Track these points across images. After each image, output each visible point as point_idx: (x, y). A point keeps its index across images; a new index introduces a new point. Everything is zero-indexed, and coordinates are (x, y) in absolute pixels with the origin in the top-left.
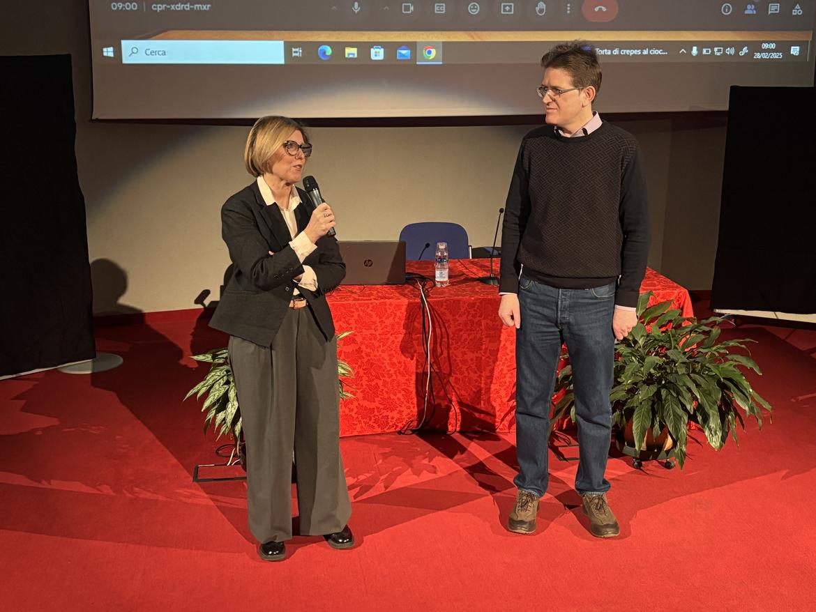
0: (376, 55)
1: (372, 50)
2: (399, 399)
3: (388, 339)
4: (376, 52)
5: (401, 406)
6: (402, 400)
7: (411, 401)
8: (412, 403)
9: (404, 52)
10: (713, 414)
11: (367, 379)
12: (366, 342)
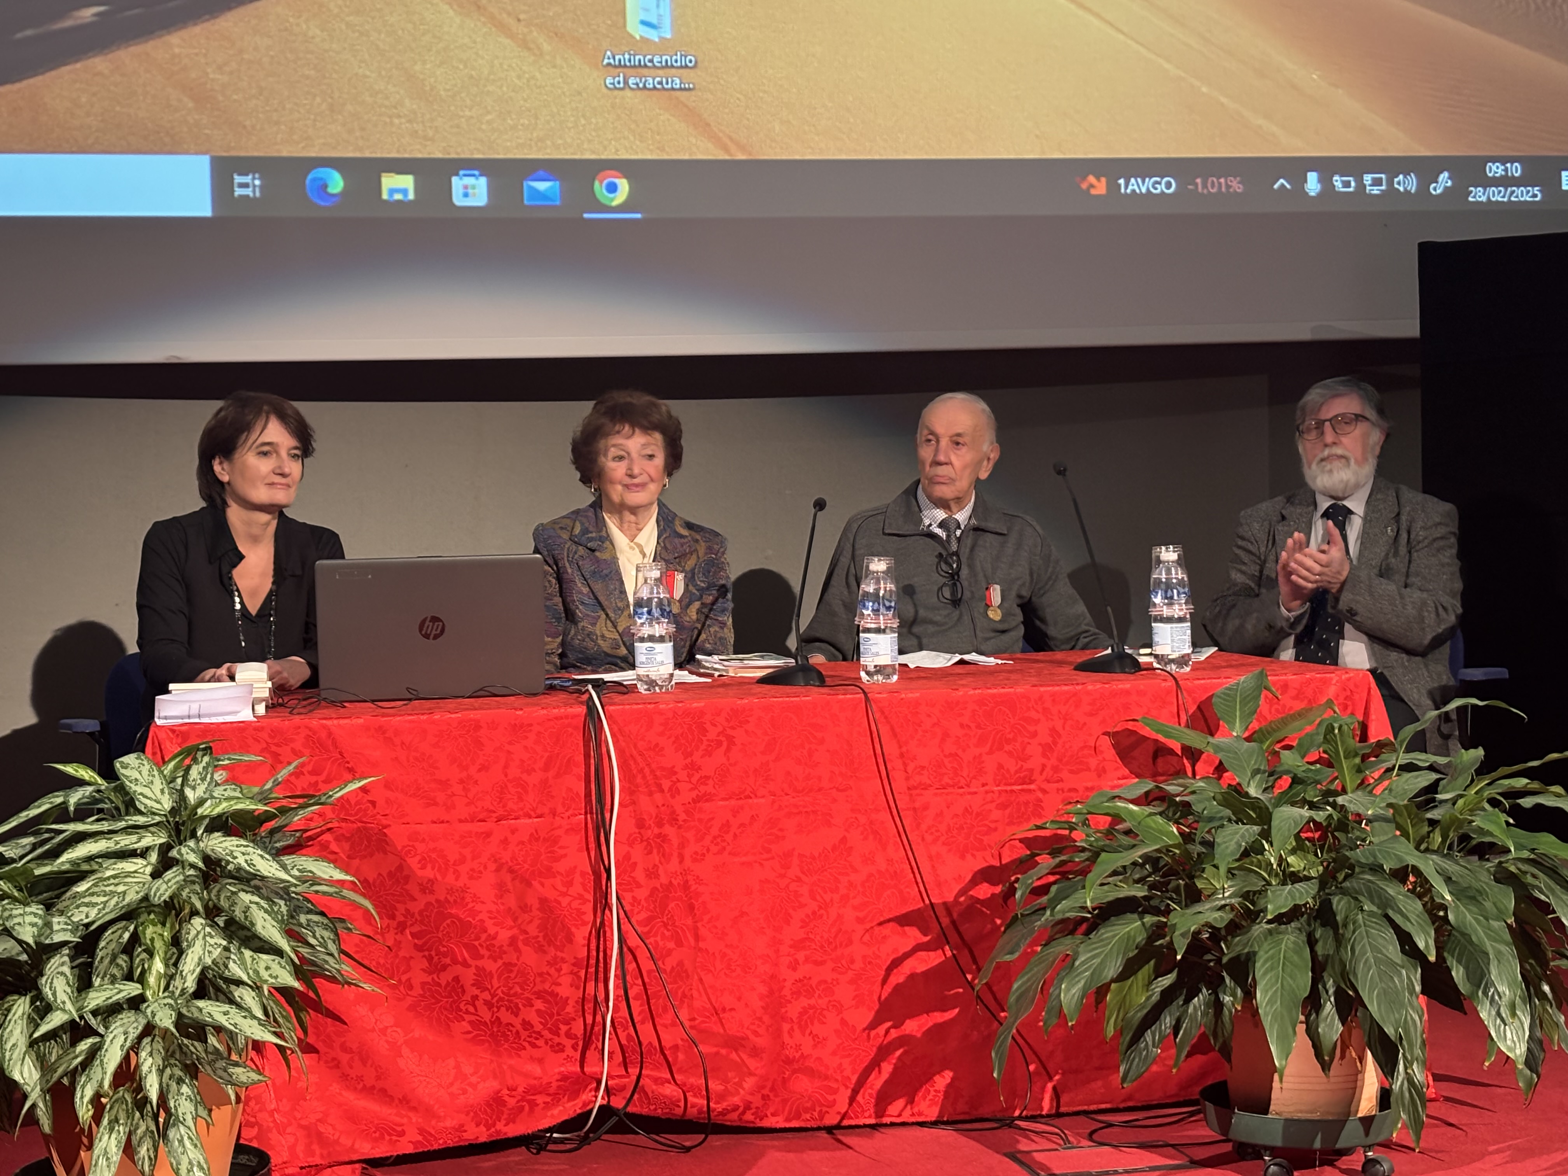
0: (466, 195)
1: (454, 179)
2: (527, 1025)
3: (488, 834)
4: (466, 187)
5: (534, 1046)
6: (538, 1027)
7: (564, 1028)
8: (569, 1035)
9: (542, 186)
10: (1498, 953)
11: (425, 964)
12: (420, 847)
